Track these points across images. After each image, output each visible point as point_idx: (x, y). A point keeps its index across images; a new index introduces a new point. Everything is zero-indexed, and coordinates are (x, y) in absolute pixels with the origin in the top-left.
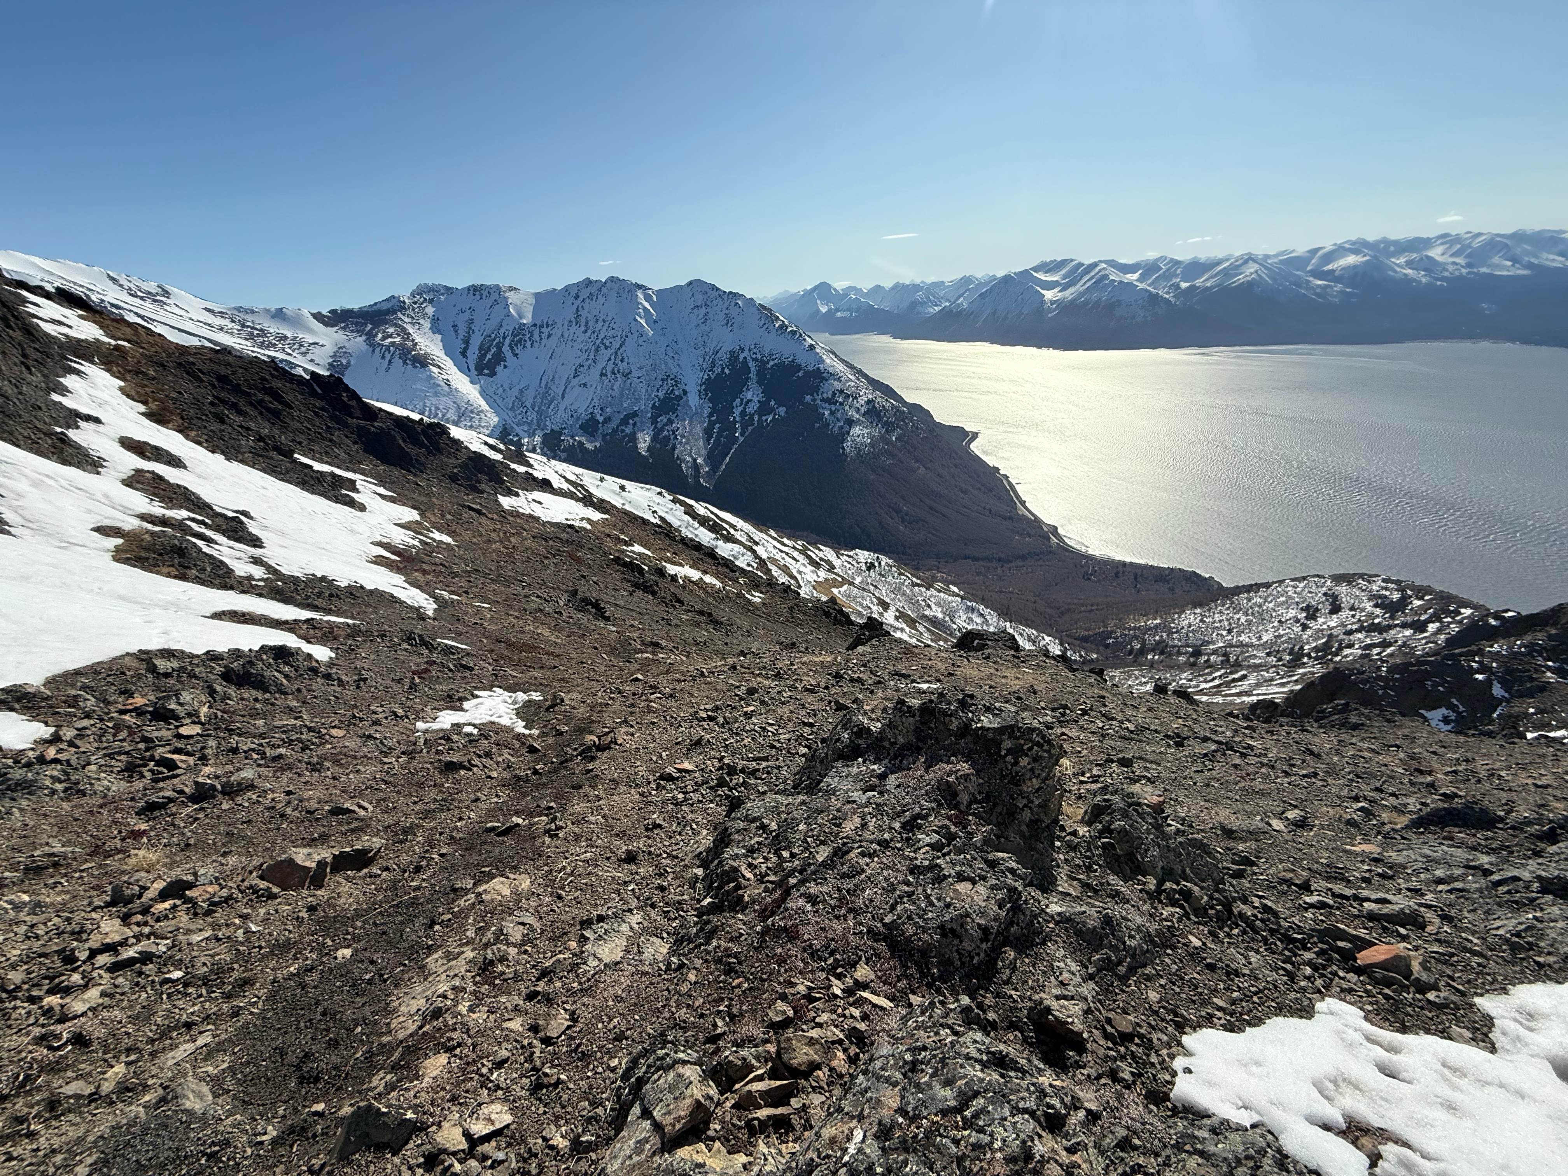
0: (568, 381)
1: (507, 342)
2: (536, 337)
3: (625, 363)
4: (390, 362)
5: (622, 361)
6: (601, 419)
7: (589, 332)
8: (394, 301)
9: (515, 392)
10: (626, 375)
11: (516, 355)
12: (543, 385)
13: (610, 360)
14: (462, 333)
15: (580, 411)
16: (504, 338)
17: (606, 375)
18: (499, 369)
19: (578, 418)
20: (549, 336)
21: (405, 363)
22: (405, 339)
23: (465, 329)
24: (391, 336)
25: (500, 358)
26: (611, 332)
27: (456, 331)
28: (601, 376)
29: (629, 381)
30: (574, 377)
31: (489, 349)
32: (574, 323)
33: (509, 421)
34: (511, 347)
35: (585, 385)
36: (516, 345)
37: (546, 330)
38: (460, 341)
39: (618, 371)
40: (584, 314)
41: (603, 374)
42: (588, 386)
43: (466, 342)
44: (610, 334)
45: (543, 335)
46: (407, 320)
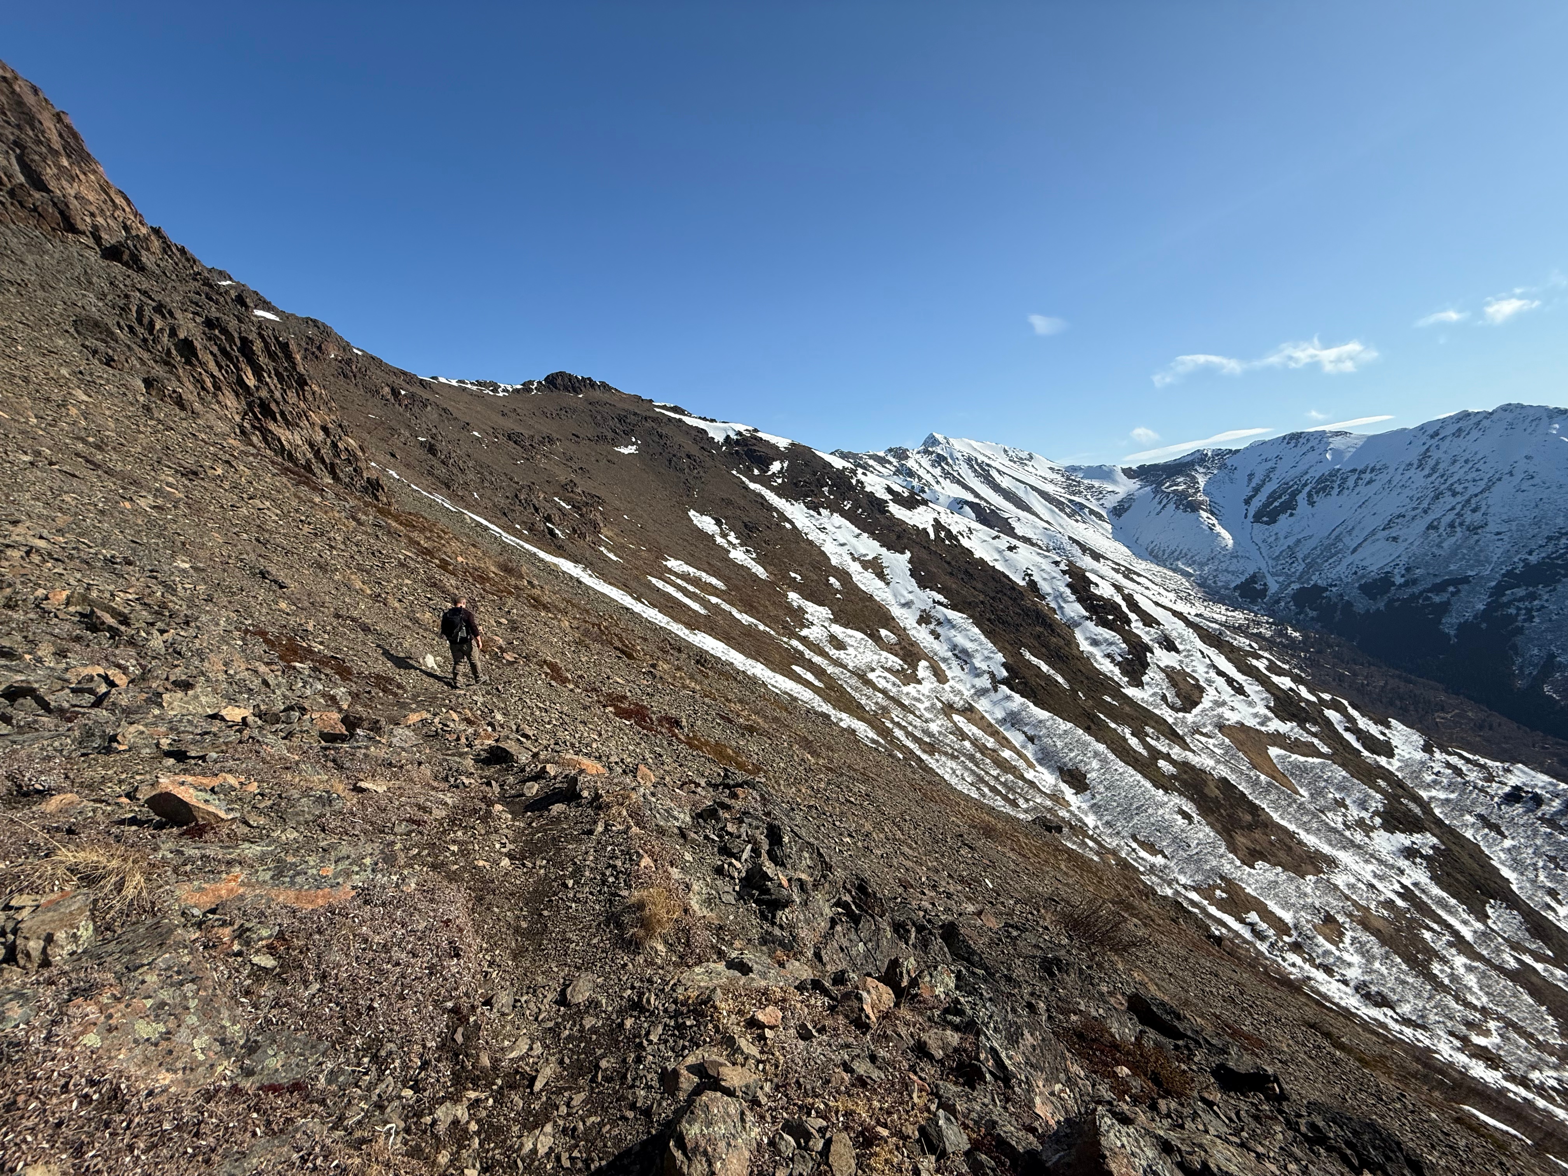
0: (1373, 533)
1: (1307, 489)
2: (1350, 483)
3: (1478, 515)
4: (1164, 507)
5: (1474, 511)
6: (1399, 580)
7: (1436, 475)
8: (1197, 454)
9: (1291, 541)
10: (1473, 529)
11: (1312, 503)
12: (1333, 536)
13: (1453, 508)
14: (1255, 481)
15: (1370, 569)
16: (1305, 485)
17: (1436, 528)
18: (1283, 518)
19: (1363, 576)
20: (1369, 483)
21: (1177, 508)
22: (1189, 487)
23: (1262, 477)
24: (1177, 485)
25: (1289, 506)
26: (1474, 475)
27: (1250, 480)
28: (1428, 528)
29: (1476, 537)
30: (1383, 529)
31: (1280, 497)
32: (1415, 466)
33: (1264, 570)
34: (1309, 495)
35: (1395, 539)
36: (1317, 493)
37: (1367, 476)
38: (1250, 489)
39: (1461, 524)
40: (1435, 454)
41: (1431, 527)
42: (1400, 541)
43: (1257, 490)
44: (1469, 477)
45: (1360, 482)
46: (1202, 470)
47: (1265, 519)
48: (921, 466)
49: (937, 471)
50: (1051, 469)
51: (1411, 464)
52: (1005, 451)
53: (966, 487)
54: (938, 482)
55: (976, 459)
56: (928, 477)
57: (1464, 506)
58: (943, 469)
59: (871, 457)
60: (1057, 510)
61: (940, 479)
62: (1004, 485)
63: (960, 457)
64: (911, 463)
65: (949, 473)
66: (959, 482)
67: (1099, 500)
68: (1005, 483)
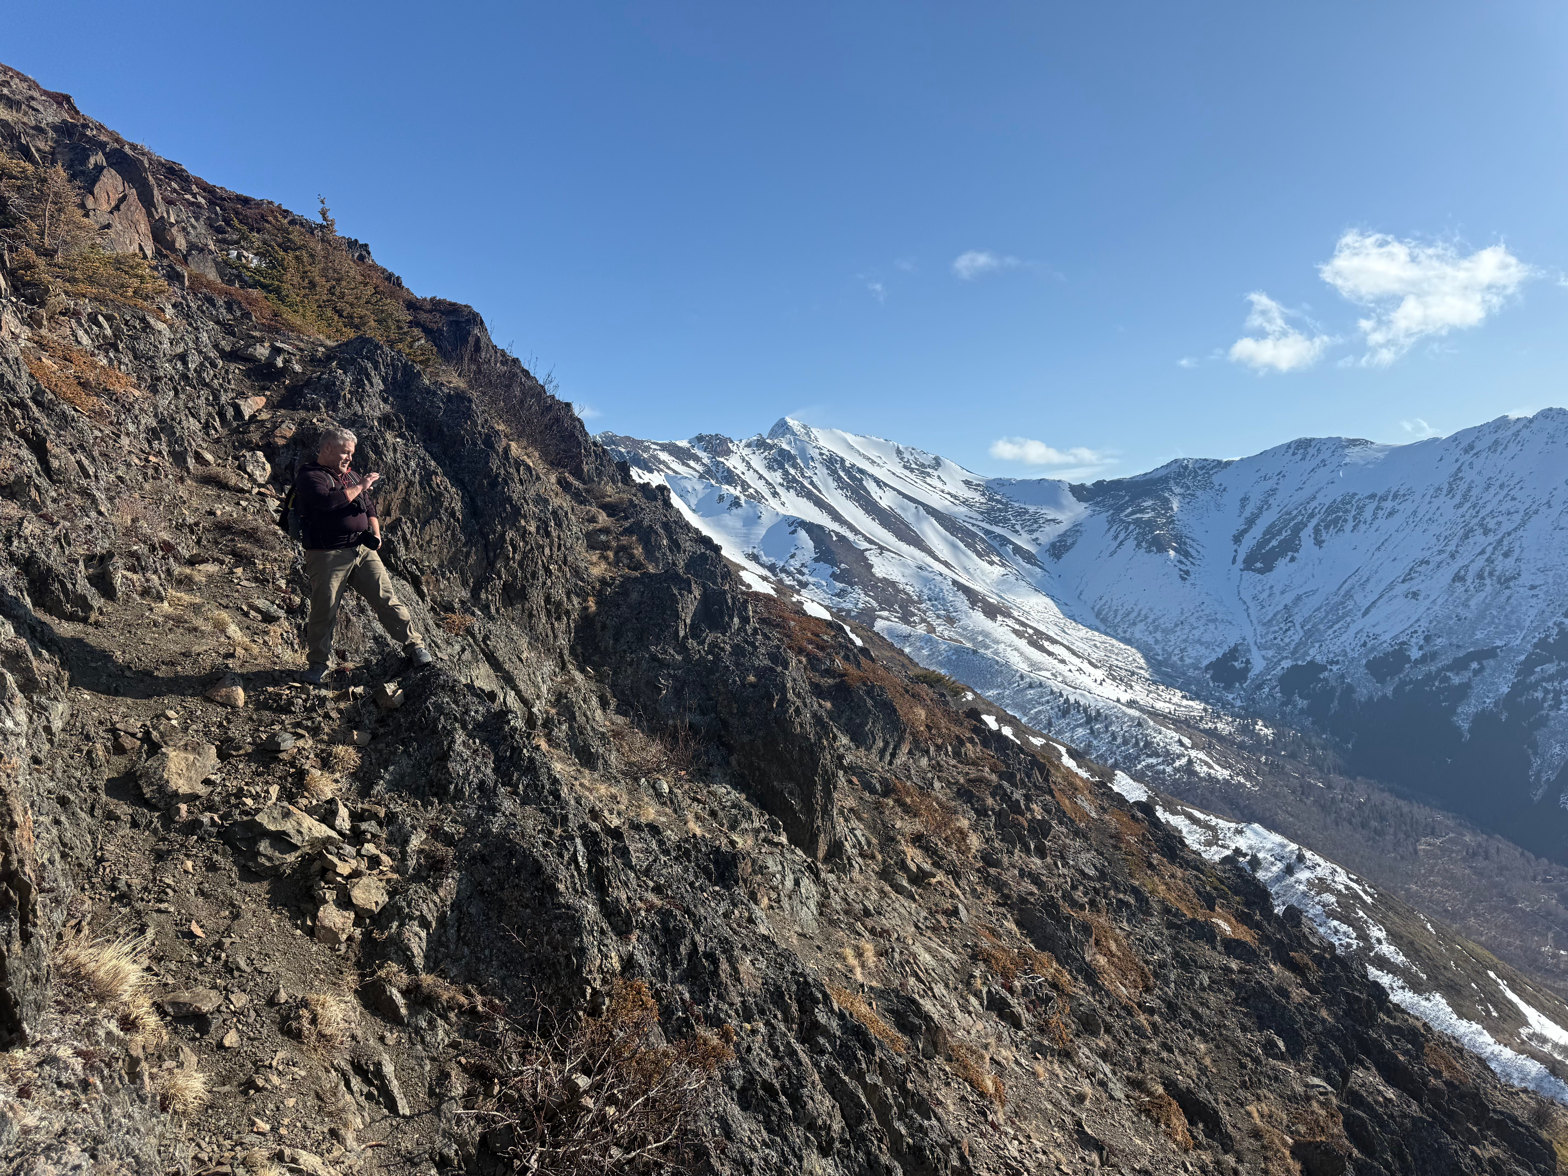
0: (1391, 587)
1: (1314, 521)
2: (1368, 514)
3: (1511, 561)
4: (1121, 543)
5: (1506, 555)
6: (1415, 654)
7: (1467, 505)
8: (1174, 466)
9: (1288, 598)
10: (1505, 581)
11: (1319, 543)
12: (1342, 592)
13: (1483, 552)
14: (1250, 509)
15: (1382, 638)
16: (1312, 515)
17: (1463, 579)
18: (1282, 564)
19: (1373, 649)
20: (1391, 514)
21: (1139, 545)
22: (1159, 515)
23: (1258, 503)
24: (1142, 511)
25: (1290, 546)
26: (1508, 505)
27: (1243, 507)
28: (1454, 580)
29: (1507, 592)
30: (1403, 582)
31: (1279, 532)
32: (1445, 492)
33: (1250, 640)
34: (1317, 531)
35: (1415, 595)
36: (1327, 527)
37: (1388, 505)
38: (1242, 520)
39: (1491, 574)
40: (1469, 475)
41: (1458, 578)
42: (1420, 598)
43: (1251, 522)
44: (1503, 508)
45: (1380, 513)
46: (1178, 490)
47: (1259, 565)
48: (749, 466)
49: (776, 477)
50: (967, 483)
51: (1439, 489)
52: (899, 452)
53: (820, 504)
54: (775, 494)
55: (843, 461)
56: (760, 486)
57: (1495, 549)
58: (786, 473)
59: (664, 448)
60: (961, 545)
61: (779, 489)
62: (884, 503)
63: (817, 456)
64: (733, 463)
65: (794, 480)
66: (810, 496)
67: (1031, 532)
68: (885, 500)
